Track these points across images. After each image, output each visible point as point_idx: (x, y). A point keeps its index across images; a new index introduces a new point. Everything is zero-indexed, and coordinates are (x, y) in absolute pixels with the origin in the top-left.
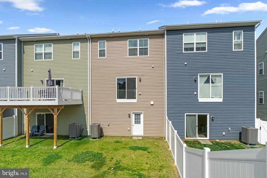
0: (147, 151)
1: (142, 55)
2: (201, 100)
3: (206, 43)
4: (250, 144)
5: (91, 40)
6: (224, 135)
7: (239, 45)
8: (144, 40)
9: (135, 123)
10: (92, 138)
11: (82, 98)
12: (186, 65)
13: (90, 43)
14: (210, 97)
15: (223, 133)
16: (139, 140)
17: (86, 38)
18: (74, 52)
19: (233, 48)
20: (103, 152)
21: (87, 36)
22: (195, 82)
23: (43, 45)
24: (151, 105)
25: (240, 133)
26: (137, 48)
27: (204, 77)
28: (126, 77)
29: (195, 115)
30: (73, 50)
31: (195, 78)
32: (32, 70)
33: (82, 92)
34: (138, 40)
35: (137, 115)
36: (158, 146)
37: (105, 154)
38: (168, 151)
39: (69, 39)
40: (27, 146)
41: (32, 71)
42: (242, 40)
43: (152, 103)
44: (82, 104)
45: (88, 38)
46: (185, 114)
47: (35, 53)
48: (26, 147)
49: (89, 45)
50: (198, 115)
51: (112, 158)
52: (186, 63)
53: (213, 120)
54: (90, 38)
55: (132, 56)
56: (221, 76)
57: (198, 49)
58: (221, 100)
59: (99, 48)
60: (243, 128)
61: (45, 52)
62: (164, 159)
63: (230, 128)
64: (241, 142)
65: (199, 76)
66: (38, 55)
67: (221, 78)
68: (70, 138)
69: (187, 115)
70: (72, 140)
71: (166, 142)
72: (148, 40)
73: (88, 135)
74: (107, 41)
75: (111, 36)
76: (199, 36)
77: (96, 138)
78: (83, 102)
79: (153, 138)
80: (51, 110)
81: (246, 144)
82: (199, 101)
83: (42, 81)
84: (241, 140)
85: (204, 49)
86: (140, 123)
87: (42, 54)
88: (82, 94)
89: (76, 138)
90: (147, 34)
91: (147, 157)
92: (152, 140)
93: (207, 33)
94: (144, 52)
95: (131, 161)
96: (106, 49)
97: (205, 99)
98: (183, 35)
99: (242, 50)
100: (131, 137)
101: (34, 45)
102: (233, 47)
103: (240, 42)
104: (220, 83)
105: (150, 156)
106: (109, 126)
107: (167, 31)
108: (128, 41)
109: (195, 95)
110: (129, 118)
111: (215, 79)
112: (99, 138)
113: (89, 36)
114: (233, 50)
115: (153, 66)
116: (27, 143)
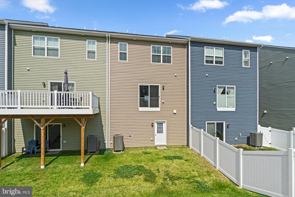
0: (183, 159)
1: (165, 62)
2: (219, 109)
3: (223, 57)
4: (258, 147)
5: (110, 40)
6: (236, 140)
7: (246, 63)
8: (168, 48)
9: (158, 133)
10: (114, 151)
11: (99, 105)
12: (207, 76)
13: (109, 43)
14: (226, 107)
15: (236, 138)
16: (165, 149)
17: (105, 37)
18: (89, 52)
19: (243, 65)
20: (142, 164)
21: (107, 35)
22: (215, 92)
23: (46, 38)
24: (174, 113)
25: (248, 138)
26: (161, 55)
27: (221, 89)
28: (149, 85)
29: (214, 123)
30: (87, 49)
31: (214, 89)
32: (28, 68)
33: (99, 99)
34: (162, 47)
35: (160, 124)
36: (188, 154)
37: (146, 167)
38: (201, 158)
39: (83, 36)
40: (42, 167)
41: (29, 70)
42: (249, 58)
43: (175, 111)
44: (99, 112)
45: (107, 38)
46: (206, 122)
47: (33, 47)
48: (40, 168)
49: (108, 45)
50: (217, 123)
51: (158, 170)
52: (207, 75)
53: (228, 127)
54: (109, 38)
55: (155, 62)
56: (233, 88)
57: (216, 62)
58: (234, 109)
59: (119, 50)
60: (251, 133)
61: (48, 47)
62: (204, 165)
63: (240, 134)
64: (250, 145)
65: (217, 87)
66: (38, 49)
67: (233, 90)
68: (89, 153)
69: (208, 123)
70: (93, 155)
71: (192, 149)
72: (171, 48)
73: (107, 148)
74: (128, 44)
75: (134, 39)
76: (217, 50)
77: (120, 151)
78: (100, 110)
79: (176, 147)
80: (77, 120)
81: (255, 146)
82: (218, 110)
83: (44, 83)
84: (249, 143)
85: (221, 63)
86: (162, 132)
87: (44, 49)
88: (99, 101)
89: (96, 152)
90: (171, 42)
91: (189, 165)
92: (177, 149)
93: (223, 49)
94: (167, 60)
95: (178, 170)
96: (127, 52)
97: (221, 108)
98: (205, 48)
99: (249, 67)
100: (155, 147)
101: (31, 36)
102: (243, 63)
103: (247, 60)
104: (233, 94)
105: (190, 164)
106: (130, 136)
107: (191, 42)
108: (151, 46)
109: (215, 104)
110: (152, 128)
111: (230, 91)
112: (123, 151)
113: (109, 35)
114: (243, 66)
115: (176, 75)
116: (42, 162)
